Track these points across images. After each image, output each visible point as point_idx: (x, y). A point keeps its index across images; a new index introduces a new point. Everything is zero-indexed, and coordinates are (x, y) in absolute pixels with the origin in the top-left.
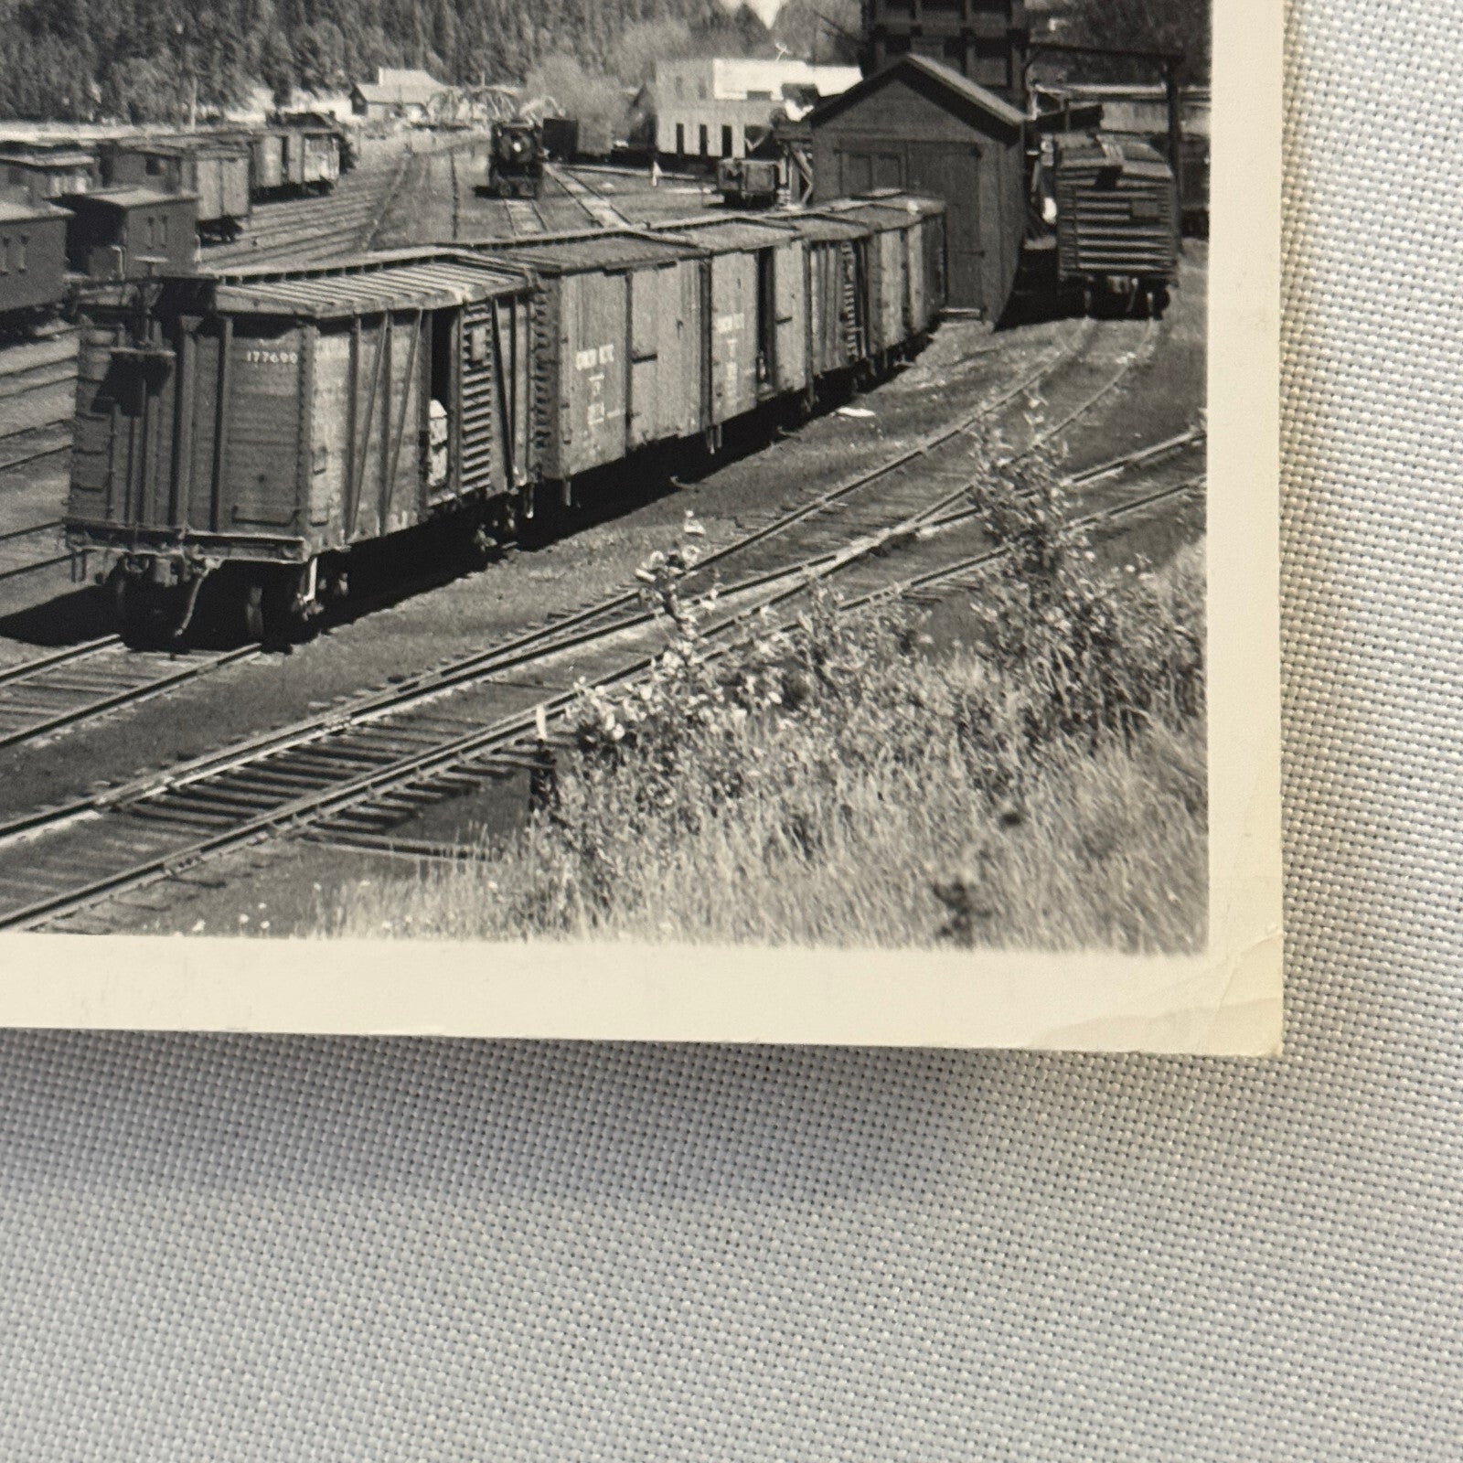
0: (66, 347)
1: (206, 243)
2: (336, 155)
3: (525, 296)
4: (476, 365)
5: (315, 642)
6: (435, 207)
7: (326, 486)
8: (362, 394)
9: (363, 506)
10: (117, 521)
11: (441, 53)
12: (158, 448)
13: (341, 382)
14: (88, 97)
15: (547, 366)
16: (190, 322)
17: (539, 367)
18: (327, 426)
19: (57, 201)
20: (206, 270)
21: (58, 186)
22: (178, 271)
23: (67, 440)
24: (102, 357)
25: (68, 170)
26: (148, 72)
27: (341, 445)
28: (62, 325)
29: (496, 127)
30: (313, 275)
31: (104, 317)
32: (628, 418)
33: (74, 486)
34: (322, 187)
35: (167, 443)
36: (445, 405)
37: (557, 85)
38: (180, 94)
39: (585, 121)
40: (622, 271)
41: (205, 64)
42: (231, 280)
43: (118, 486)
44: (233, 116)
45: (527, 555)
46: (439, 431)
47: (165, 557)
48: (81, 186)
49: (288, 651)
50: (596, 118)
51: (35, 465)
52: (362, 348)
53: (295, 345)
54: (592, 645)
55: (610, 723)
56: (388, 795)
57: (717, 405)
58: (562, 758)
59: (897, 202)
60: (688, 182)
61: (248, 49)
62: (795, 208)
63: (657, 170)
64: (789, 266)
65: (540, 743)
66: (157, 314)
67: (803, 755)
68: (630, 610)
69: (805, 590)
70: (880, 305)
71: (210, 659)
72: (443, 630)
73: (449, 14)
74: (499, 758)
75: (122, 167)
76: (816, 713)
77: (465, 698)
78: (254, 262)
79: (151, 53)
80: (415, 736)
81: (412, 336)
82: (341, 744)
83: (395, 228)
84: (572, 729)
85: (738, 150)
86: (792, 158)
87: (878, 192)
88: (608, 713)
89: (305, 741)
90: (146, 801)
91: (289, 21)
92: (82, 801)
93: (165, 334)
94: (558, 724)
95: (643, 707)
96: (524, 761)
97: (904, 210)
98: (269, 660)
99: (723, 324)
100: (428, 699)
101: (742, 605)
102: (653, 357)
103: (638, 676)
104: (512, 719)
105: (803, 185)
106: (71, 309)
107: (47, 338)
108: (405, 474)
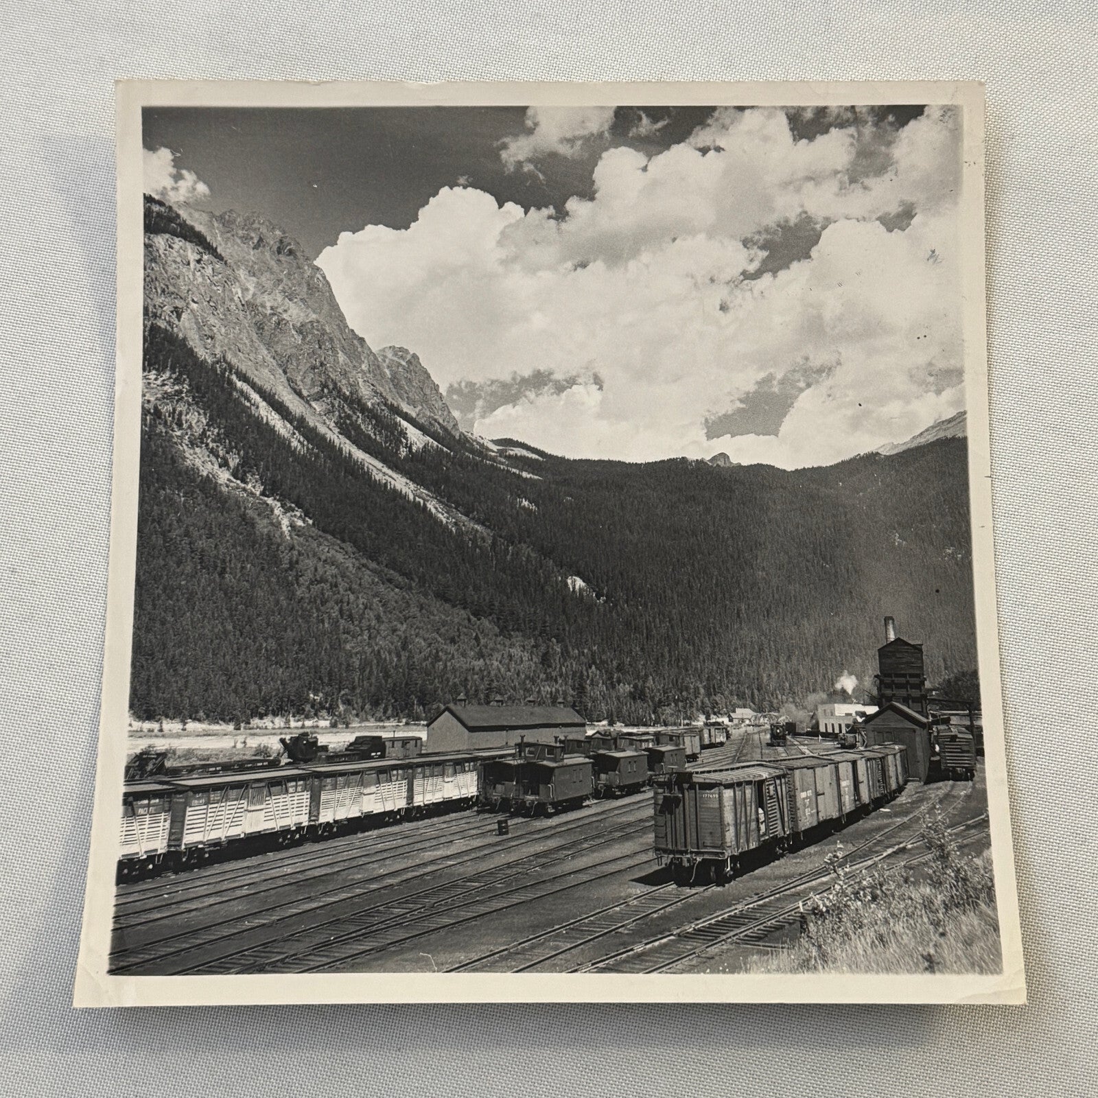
0: (651, 794)
1: (689, 762)
2: (725, 734)
3: (784, 776)
4: (771, 798)
5: (732, 883)
6: (755, 749)
7: (730, 835)
8: (738, 807)
9: (741, 841)
10: (670, 847)
11: (754, 704)
12: (680, 824)
13: (731, 803)
14: (651, 718)
15: (792, 797)
16: (686, 786)
17: (790, 797)
18: (729, 817)
19: (644, 750)
20: (688, 770)
21: (644, 745)
22: (681, 770)
23: (653, 822)
24: (661, 797)
25: (647, 741)
26: (668, 711)
27: (733, 822)
28: (648, 788)
29: (771, 725)
30: (721, 771)
31: (661, 785)
32: (818, 813)
33: (656, 837)
34: (722, 744)
35: (682, 823)
36: (763, 809)
37: (789, 713)
38: (678, 717)
39: (798, 723)
40: (813, 768)
41: (685, 708)
42: (697, 773)
43: (669, 836)
44: (693, 723)
45: (791, 855)
46: (762, 818)
47: (685, 857)
48: (651, 746)
49: (724, 886)
50: (801, 722)
51: (644, 831)
52: (737, 793)
53: (717, 792)
54: (814, 883)
55: (821, 906)
56: (758, 930)
57: (843, 808)
58: (808, 918)
59: (892, 746)
60: (829, 741)
61: (697, 703)
62: (862, 748)
63: (820, 737)
64: (861, 766)
65: (801, 913)
66: (676, 783)
67: (880, 916)
68: (824, 872)
69: (875, 864)
70: (890, 777)
71: (702, 889)
72: (769, 879)
73: (756, 691)
74: (790, 918)
75: (663, 739)
76: (882, 902)
77: (778, 899)
78: (703, 767)
79: (668, 705)
80: (764, 911)
81: (752, 789)
82: (743, 914)
83: (744, 756)
84: (810, 908)
85: (844, 731)
86: (860, 733)
87: (886, 743)
88: (820, 903)
89: (732, 913)
90: (688, 933)
91: (709, 695)
92: (669, 933)
93: (679, 789)
94: (806, 907)
95: (831, 901)
96: (797, 919)
97: (894, 749)
98: (719, 889)
99: (843, 784)
100: (767, 900)
101: (857, 869)
102: (823, 794)
103: (828, 892)
104: (792, 906)
105: (864, 741)
106: (650, 783)
107: (644, 792)
108: (753, 831)
